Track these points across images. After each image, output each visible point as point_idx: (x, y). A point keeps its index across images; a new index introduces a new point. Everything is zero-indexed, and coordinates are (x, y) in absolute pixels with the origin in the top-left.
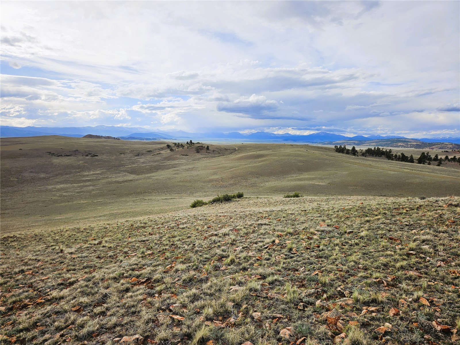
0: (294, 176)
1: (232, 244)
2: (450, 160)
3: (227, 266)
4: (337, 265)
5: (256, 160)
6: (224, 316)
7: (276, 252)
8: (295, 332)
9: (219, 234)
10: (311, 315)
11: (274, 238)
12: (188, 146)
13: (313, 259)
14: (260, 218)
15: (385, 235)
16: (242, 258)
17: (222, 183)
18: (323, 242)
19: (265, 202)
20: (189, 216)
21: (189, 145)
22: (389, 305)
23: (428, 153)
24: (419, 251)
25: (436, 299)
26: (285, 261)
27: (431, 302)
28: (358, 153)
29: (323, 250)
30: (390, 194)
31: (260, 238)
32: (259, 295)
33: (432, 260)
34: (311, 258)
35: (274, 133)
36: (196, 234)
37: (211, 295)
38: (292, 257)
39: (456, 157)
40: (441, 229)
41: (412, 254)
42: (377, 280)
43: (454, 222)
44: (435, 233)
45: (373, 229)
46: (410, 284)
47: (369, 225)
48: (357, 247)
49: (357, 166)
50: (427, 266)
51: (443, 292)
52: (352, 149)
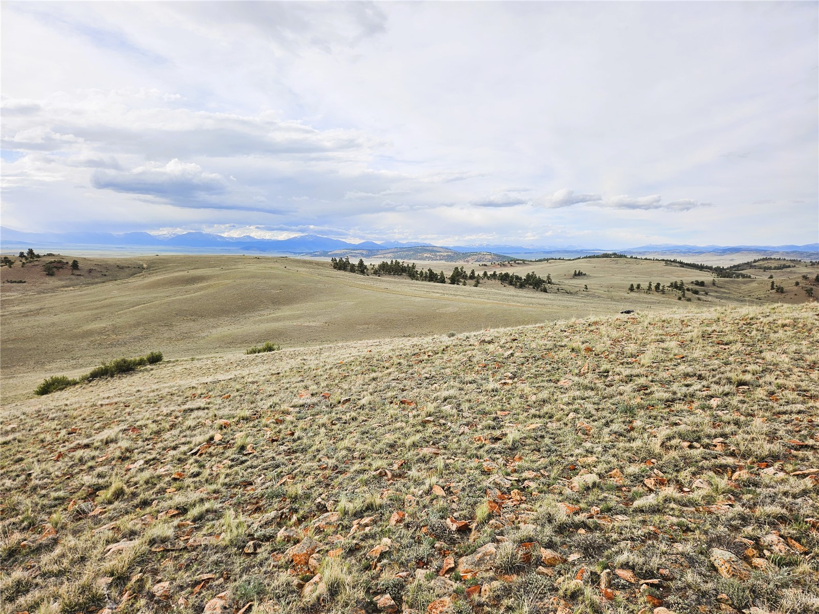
0: (266, 313)
1: (123, 459)
2: (489, 277)
3: (106, 506)
4: (320, 460)
5: (189, 287)
6: (87, 608)
7: (214, 458)
8: (234, 599)
9: (93, 444)
10: (267, 559)
11: (211, 433)
12: (24, 261)
13: (281, 459)
14: (189, 399)
15: (396, 398)
16: (141, 482)
17: (114, 336)
18: (301, 424)
19: (208, 367)
20: (24, 414)
21: (27, 259)
22: (390, 509)
23: (462, 268)
24: (437, 417)
25: (454, 484)
26: (229, 471)
27: (449, 491)
28: (368, 270)
29: (299, 438)
30: (416, 333)
31: (185, 436)
32: (169, 547)
33: (453, 426)
34: (277, 458)
35: (223, 235)
36: (39, 451)
37: (60, 574)
38: (243, 462)
39: (498, 273)
40: (469, 378)
41: (429, 421)
42: (378, 472)
43: (485, 367)
44: (460, 386)
45: (380, 391)
46: (423, 468)
47: (375, 385)
48: (354, 424)
49: (367, 291)
50: (447, 437)
51: (463, 471)
52: (359, 264)
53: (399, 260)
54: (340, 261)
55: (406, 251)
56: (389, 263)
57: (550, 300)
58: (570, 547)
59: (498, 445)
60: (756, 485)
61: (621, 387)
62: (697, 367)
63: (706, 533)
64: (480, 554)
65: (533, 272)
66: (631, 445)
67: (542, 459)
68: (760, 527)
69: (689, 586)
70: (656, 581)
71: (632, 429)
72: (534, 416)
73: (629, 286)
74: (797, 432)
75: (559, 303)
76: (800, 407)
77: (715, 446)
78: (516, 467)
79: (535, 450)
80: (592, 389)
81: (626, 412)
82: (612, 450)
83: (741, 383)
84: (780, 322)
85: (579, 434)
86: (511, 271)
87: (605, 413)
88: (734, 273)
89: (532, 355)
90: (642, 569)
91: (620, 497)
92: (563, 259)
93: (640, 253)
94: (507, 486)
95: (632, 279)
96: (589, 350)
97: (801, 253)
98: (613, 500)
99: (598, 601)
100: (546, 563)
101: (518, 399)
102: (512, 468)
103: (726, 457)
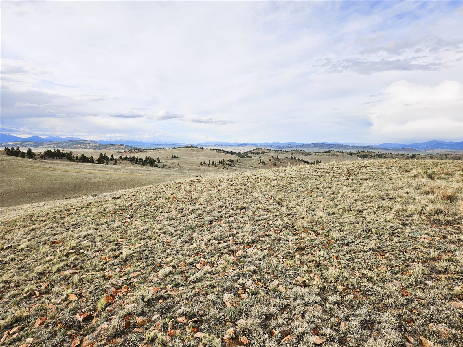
2: (123, 159)
15: (49, 240)
22: (35, 317)
23: (105, 154)
24: (78, 249)
25: (84, 291)
27: (80, 296)
28: (35, 155)
33: (88, 253)
39: (128, 157)
40: (102, 221)
41: (72, 253)
42: (28, 293)
43: (114, 213)
44: (95, 227)
45: (37, 237)
46: (63, 284)
47: (33, 234)
48: (13, 263)
49: (36, 170)
50: (84, 260)
51: (92, 281)
52: (28, 151)
53: (60, 149)
54: (12, 149)
55: (65, 143)
56: (52, 151)
57: (160, 171)
58: (154, 312)
59: (117, 261)
60: (245, 257)
61: (189, 217)
62: (225, 202)
63: (222, 286)
64: (98, 331)
65: (149, 156)
66: (191, 247)
67: (142, 264)
68: (245, 278)
69: (212, 317)
70: (196, 319)
71: (192, 238)
72: (141, 239)
73: (200, 163)
74: (263, 229)
75: (164, 173)
76: (265, 217)
77: (229, 241)
78: (127, 272)
79: (139, 259)
80: (174, 219)
81: (190, 230)
82: (181, 252)
83: (243, 208)
84: (259, 178)
85: (165, 245)
86: (136, 155)
87: (180, 232)
88: (246, 156)
89: (143, 204)
90: (190, 314)
91: (183, 277)
92: (166, 149)
93: (204, 146)
94: (119, 284)
95: (201, 159)
96: (174, 198)
97: (271, 146)
98: (179, 279)
99: (165, 339)
100: (139, 325)
101: (132, 231)
102: (124, 273)
103: (233, 246)
